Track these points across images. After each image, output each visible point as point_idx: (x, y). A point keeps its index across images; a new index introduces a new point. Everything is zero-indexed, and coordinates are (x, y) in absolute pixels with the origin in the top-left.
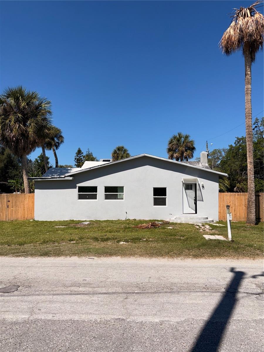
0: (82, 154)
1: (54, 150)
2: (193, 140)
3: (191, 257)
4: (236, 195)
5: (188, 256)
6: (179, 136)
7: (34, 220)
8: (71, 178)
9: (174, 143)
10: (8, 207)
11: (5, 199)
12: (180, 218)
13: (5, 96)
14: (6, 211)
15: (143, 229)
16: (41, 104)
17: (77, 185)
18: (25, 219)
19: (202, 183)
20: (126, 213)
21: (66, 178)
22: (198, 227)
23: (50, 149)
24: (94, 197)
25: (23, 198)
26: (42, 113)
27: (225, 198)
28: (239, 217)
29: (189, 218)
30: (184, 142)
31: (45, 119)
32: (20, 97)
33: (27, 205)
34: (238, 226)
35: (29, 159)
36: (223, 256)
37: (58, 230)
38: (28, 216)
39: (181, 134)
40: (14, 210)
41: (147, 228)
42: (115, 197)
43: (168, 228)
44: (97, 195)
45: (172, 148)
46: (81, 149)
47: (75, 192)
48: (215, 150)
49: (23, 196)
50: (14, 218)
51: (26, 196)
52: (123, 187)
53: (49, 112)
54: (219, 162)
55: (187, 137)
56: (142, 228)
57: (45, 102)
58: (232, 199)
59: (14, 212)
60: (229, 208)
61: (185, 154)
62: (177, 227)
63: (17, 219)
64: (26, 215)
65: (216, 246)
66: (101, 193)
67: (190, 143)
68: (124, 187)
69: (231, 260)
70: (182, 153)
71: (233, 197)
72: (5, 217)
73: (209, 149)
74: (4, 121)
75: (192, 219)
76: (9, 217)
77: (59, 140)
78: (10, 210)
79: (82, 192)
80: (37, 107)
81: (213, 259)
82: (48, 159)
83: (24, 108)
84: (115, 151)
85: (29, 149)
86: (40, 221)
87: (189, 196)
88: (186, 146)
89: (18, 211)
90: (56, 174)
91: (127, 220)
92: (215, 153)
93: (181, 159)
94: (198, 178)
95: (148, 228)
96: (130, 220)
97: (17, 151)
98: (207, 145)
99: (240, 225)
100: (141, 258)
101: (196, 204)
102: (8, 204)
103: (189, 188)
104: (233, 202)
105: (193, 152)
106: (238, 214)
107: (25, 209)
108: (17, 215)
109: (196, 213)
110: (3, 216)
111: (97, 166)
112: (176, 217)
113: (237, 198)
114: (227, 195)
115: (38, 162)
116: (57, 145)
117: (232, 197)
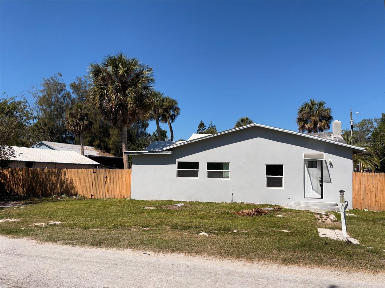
0: (204, 128)
1: (170, 123)
2: (330, 107)
3: (278, 262)
4: (378, 175)
5: (274, 259)
6: (312, 103)
7: (131, 199)
8: (169, 153)
9: (305, 112)
10: (105, 184)
11: (103, 174)
12: (299, 204)
13: (105, 64)
14: (104, 188)
15: (244, 216)
16: (142, 71)
17: (176, 160)
18: (122, 198)
19: (330, 160)
20: (233, 194)
21: (164, 152)
22: (318, 216)
23: (166, 122)
24: (195, 174)
25: (121, 174)
26: (143, 81)
27: (361, 180)
28: (382, 206)
29: (311, 204)
30: (317, 110)
31: (145, 88)
32: (119, 64)
33: (125, 182)
34: (376, 217)
35: (148, 133)
36: (327, 265)
37: (143, 212)
38: (126, 194)
39: (314, 101)
40: (111, 187)
41: (249, 215)
42: (220, 175)
43: (278, 216)
44: (199, 172)
45: (303, 118)
46: (204, 122)
47: (174, 168)
48: (365, 120)
49: (121, 172)
50: (111, 195)
51: (124, 171)
52: (228, 164)
53: (152, 80)
54: (370, 135)
55: (321, 104)
56: (243, 214)
57: (147, 69)
58: (371, 181)
59: (111, 189)
60: (343, 194)
61: (318, 124)
62: (289, 216)
63: (114, 197)
64: (123, 193)
65: (319, 248)
66: (203, 169)
67: (326, 111)
68: (230, 163)
69: (337, 272)
70: (315, 123)
71: (374, 178)
72: (102, 195)
73: (353, 119)
74: (101, 91)
75: (315, 205)
76: (106, 195)
77: (175, 112)
78: (107, 186)
79: (182, 169)
80: (138, 75)
81: (309, 268)
82: (166, 133)
83: (123, 76)
84: (239, 123)
85: (129, 121)
86: (136, 200)
87: (312, 176)
88: (320, 115)
89: (116, 188)
90: (159, 148)
91: (233, 203)
92: (364, 124)
93: (314, 130)
94: (324, 153)
95: (251, 215)
96: (236, 203)
97: (116, 122)
98: (351, 115)
99: (379, 217)
100: (210, 258)
101: (321, 185)
102: (106, 180)
103: (314, 167)
104: (374, 185)
105: (330, 122)
106: (381, 202)
107: (123, 186)
108: (114, 192)
109: (322, 198)
110: (100, 194)
111: (198, 139)
112: (295, 202)
113: (380, 180)
114: (365, 175)
115: (155, 136)
116: (173, 117)
117: (371, 179)
